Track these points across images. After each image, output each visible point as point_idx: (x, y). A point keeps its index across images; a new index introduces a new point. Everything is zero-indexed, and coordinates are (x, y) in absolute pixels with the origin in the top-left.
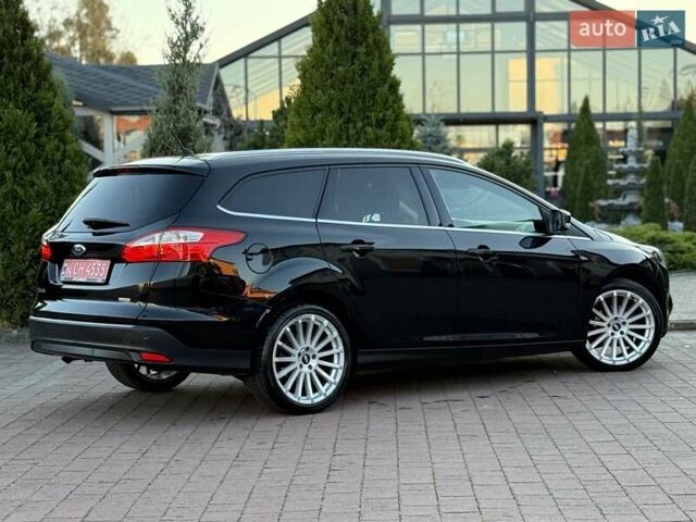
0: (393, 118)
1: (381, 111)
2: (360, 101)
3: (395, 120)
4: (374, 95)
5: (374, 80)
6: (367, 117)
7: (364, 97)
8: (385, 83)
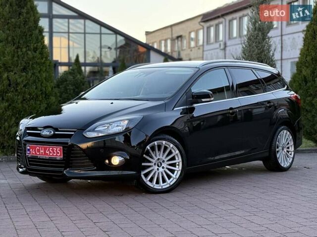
0: (41, 47)
1: (35, 44)
2: (24, 37)
3: (42, 49)
4: (31, 35)
5: (31, 27)
6: (28, 46)
7: (26, 36)
8: (36, 29)
